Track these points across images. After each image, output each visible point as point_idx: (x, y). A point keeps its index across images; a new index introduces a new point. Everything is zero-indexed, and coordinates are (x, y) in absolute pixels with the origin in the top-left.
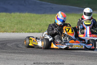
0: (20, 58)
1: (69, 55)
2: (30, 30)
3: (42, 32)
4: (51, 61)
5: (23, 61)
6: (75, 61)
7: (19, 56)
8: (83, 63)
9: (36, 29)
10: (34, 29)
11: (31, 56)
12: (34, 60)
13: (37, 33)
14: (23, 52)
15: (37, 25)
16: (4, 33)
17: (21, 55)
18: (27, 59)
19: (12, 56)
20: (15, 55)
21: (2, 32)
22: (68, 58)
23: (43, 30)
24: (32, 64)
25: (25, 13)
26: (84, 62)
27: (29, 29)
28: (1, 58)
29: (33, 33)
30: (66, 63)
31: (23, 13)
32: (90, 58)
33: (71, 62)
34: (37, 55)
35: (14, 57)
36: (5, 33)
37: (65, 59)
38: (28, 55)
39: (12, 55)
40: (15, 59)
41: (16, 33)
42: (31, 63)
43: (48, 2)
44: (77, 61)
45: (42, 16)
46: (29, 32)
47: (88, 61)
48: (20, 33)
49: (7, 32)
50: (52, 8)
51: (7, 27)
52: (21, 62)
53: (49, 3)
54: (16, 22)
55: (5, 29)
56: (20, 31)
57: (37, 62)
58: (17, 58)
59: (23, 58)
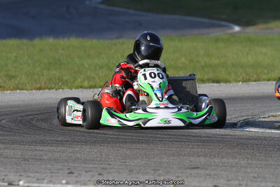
0: (56, 155)
1: (186, 143)
2: (84, 81)
4: (139, 161)
5: (66, 164)
6: (202, 159)
7: (54, 151)
8: (221, 164)
9: (99, 78)
10: (94, 78)
11: (87, 149)
12: (94, 160)
14: (66, 140)
15: (101, 67)
16: (15, 91)
17: (61, 148)
18: (77, 159)
19: (38, 150)
20: (45, 148)
21: (11, 90)
22: (183, 153)
24: (88, 170)
25: (69, 38)
26: (224, 160)
27: (79, 80)
28: (7, 158)
29: (92, 90)
30: (179, 165)
31: (64, 37)
33: (191, 161)
34: (102, 148)
35: (41, 152)
36: (18, 91)
37: (174, 156)
38: (77, 148)
39: (38, 148)
40: (45, 157)
41: (47, 90)
42: (88, 167)
44: (207, 159)
45: (115, 45)
46: (81, 87)
47: (234, 157)
48: (56, 90)
49: (22, 89)
50: (141, 24)
51: (23, 76)
52: (60, 167)
53: (132, 11)
54: (46, 61)
55: (16, 82)
56: (57, 87)
57: (102, 164)
58: (51, 155)
59: (65, 154)
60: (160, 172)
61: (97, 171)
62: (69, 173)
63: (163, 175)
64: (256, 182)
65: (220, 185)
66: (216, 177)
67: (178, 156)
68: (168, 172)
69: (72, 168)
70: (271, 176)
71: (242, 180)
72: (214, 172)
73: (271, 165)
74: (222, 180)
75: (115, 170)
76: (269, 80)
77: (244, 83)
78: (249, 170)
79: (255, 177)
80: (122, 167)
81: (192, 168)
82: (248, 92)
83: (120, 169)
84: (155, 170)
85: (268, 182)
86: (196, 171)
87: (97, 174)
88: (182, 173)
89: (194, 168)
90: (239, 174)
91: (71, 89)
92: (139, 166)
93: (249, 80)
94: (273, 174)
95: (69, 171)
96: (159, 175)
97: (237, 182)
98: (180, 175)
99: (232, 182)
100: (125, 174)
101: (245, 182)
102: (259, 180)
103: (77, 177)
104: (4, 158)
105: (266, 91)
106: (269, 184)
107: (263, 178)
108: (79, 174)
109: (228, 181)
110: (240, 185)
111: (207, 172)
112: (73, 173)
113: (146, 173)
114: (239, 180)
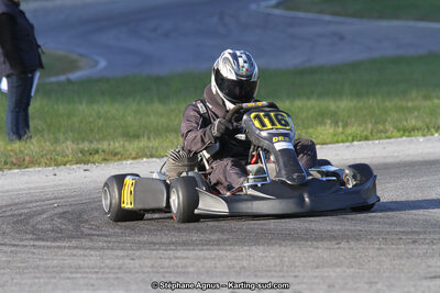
0: (210, 264)
1: (422, 236)
7: (205, 258)
14: (225, 237)
16: (140, 160)
17: (216, 253)
19: (176, 258)
20: (191, 254)
21: (133, 159)
28: (130, 272)
30: (410, 272)
33: (429, 266)
36: (145, 160)
37: (401, 258)
39: (179, 254)
40: (191, 269)
43: (321, 12)
49: (152, 156)
50: (342, 38)
53: (327, 18)
55: (141, 145)
57: (283, 277)
58: (200, 265)
59: (224, 263)
60: (379, 286)
75: (304, 286)
80: (316, 281)
81: (431, 278)
84: (371, 283)
88: (415, 286)
89: (435, 277)
104: (126, 272)
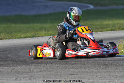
2: (21, 35)
3: (35, 36)
4: (48, 72)
5: (14, 75)
6: (77, 70)
8: (85, 72)
11: (24, 67)
12: (27, 72)
13: (29, 38)
15: (29, 28)
22: (68, 67)
23: (36, 34)
24: (24, 77)
26: (87, 70)
27: (19, 34)
29: (25, 39)
32: (94, 65)
34: (31, 66)
35: (2, 70)
38: (19, 67)
41: (5, 40)
44: (79, 69)
46: (21, 38)
48: (9, 39)
52: (12, 76)
61: (28, 78)
62: (16, 79)
63: (59, 78)
64: (101, 80)
65: (85, 82)
66: (83, 78)
67: (66, 69)
68: (61, 76)
69: (17, 77)
70: (108, 77)
71: (95, 79)
72: (82, 76)
73: (108, 71)
74: (86, 79)
76: (107, 31)
77: (96, 33)
78: (98, 74)
79: (101, 78)
82: (97, 36)
83: (39, 76)
85: (107, 79)
86: (74, 75)
87: (28, 79)
90: (93, 76)
91: (16, 39)
92: (48, 75)
93: (98, 31)
94: (109, 76)
95: (16, 78)
96: (57, 78)
97: (93, 80)
98: (67, 78)
99: (91, 80)
100: (41, 78)
101: (96, 80)
102: (103, 78)
103: (19, 81)
105: (106, 36)
106: (107, 80)
107: (105, 77)
108: (20, 79)
109: (89, 80)
110: (94, 81)
111: (79, 76)
112: (17, 79)
113: (51, 78)
114: (93, 79)
